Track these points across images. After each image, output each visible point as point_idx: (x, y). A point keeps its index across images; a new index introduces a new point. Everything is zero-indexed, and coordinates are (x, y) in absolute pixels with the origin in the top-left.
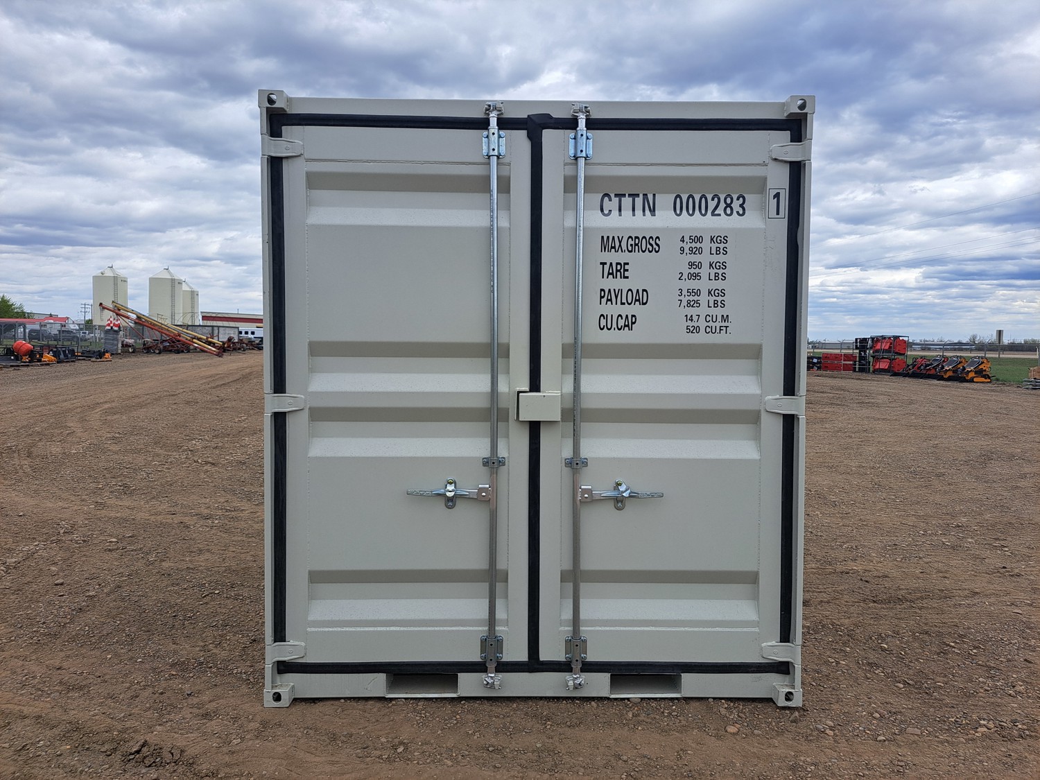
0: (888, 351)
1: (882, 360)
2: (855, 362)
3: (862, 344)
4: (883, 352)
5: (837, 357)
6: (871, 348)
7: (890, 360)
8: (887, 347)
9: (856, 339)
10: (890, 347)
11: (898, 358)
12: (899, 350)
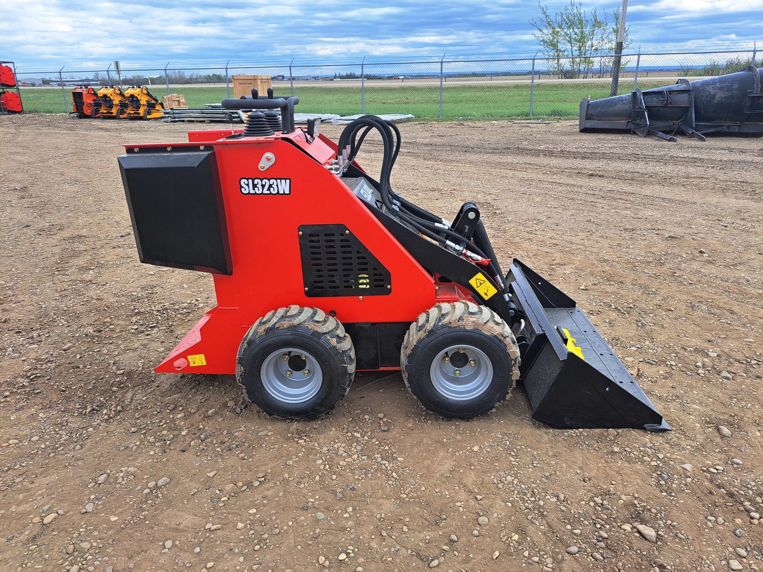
11: (8, 92)
12: (5, 81)
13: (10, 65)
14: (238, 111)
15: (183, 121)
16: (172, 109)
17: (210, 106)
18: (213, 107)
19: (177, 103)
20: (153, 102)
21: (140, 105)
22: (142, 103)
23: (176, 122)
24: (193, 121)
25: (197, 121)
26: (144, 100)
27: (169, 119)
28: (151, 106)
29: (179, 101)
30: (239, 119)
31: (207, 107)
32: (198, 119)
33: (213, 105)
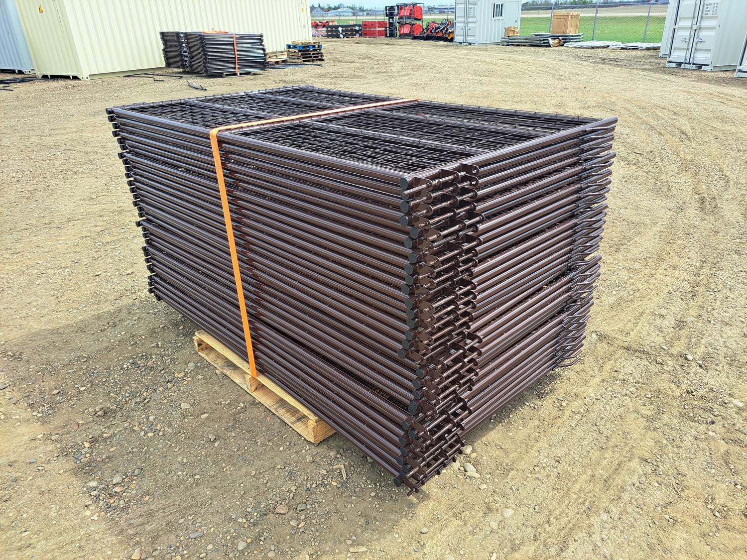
1: (405, 26)
2: (386, 28)
3: (390, 12)
4: (406, 19)
6: (397, 15)
7: (411, 25)
10: (410, 14)
11: (417, 23)
12: (416, 16)
13: (421, 5)
14: (549, 38)
15: (513, 45)
16: (509, 37)
17: (534, 34)
19: (513, 32)
23: (509, 45)
24: (519, 45)
25: (522, 45)
27: (505, 44)
30: (548, 44)
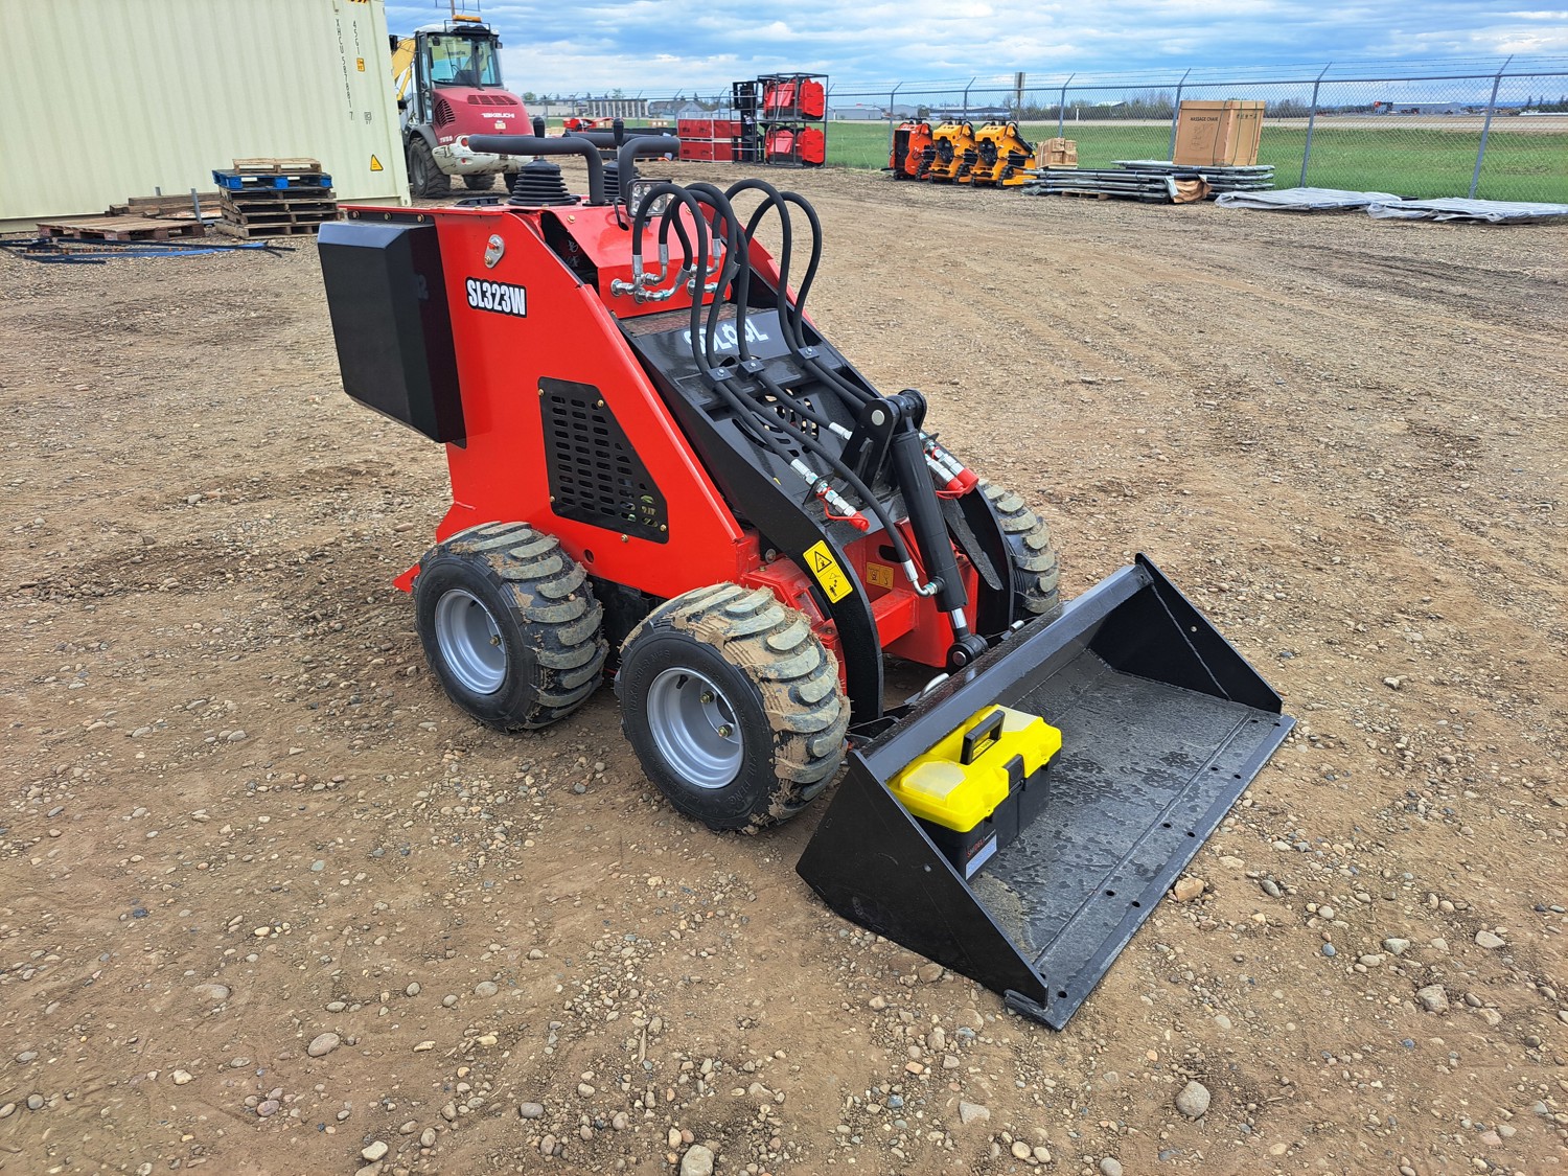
0: (787, 111)
1: (782, 134)
2: (736, 138)
3: (744, 97)
4: (780, 115)
5: (702, 128)
6: (761, 106)
7: (792, 131)
8: (786, 104)
9: (735, 84)
10: (792, 101)
11: (809, 128)
12: (809, 109)
13: (822, 81)
14: (1167, 177)
15: (1059, 194)
16: (1046, 169)
17: (1123, 165)
18: (1129, 167)
19: (1058, 156)
20: (1023, 153)
21: (997, 158)
22: (1000, 154)
23: (1046, 194)
24: (1077, 195)
25: (1084, 195)
26: (1005, 149)
27: (1036, 189)
28: (1016, 162)
29: (1063, 152)
30: (1164, 195)
31: (1118, 166)
32: (1087, 192)
33: (1129, 162)
